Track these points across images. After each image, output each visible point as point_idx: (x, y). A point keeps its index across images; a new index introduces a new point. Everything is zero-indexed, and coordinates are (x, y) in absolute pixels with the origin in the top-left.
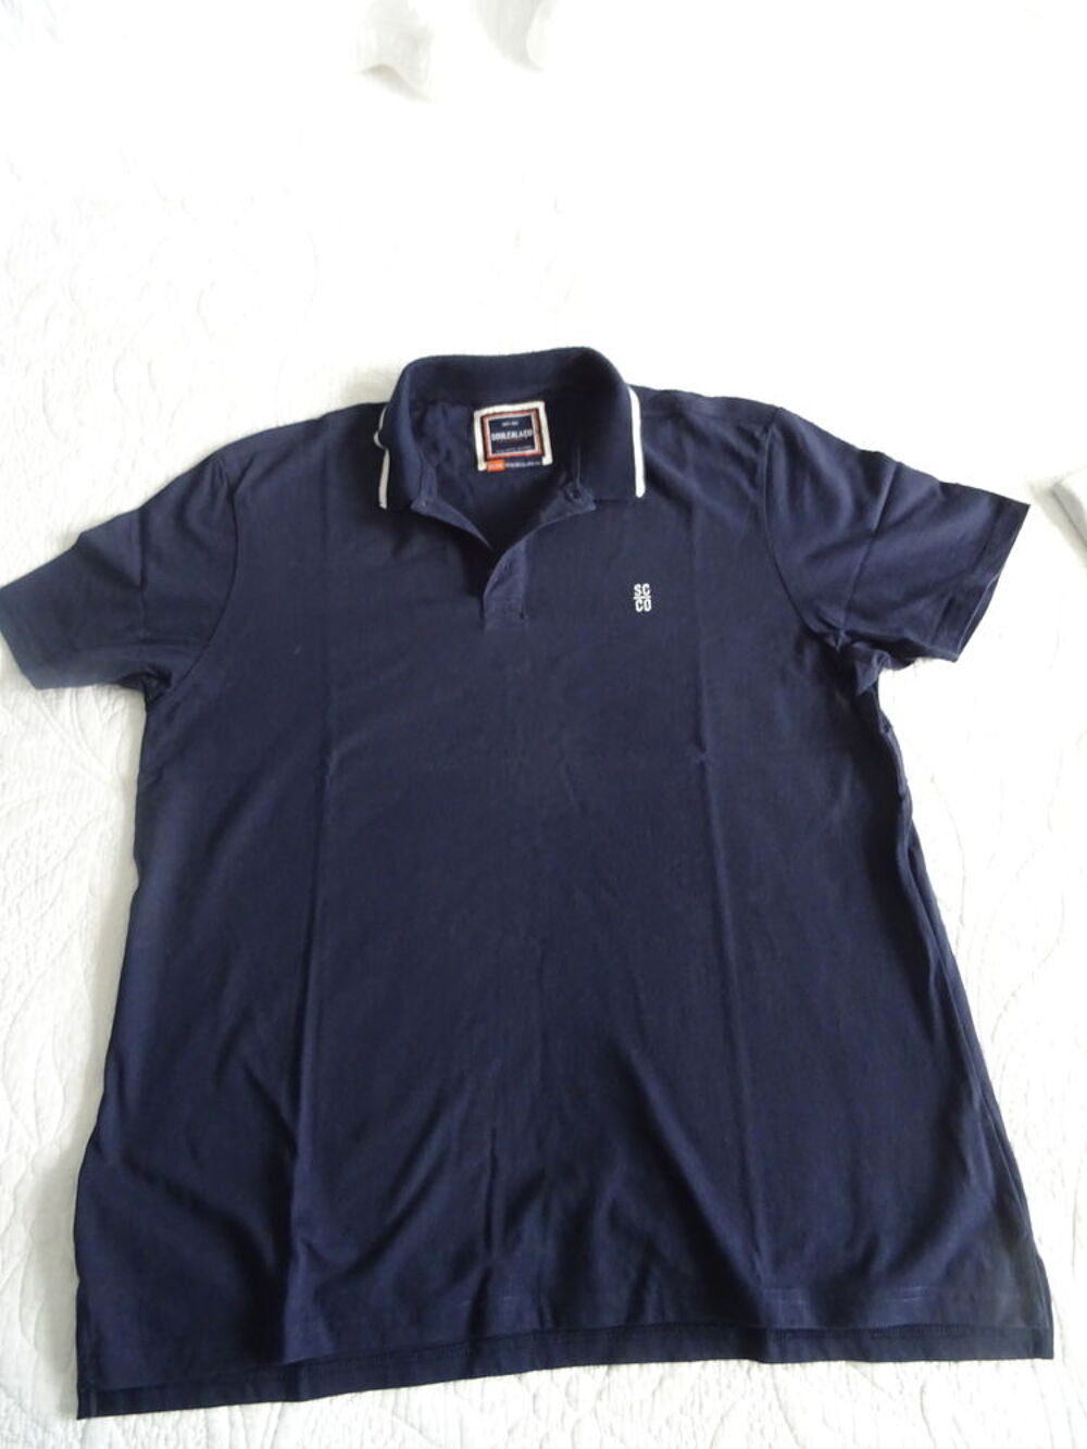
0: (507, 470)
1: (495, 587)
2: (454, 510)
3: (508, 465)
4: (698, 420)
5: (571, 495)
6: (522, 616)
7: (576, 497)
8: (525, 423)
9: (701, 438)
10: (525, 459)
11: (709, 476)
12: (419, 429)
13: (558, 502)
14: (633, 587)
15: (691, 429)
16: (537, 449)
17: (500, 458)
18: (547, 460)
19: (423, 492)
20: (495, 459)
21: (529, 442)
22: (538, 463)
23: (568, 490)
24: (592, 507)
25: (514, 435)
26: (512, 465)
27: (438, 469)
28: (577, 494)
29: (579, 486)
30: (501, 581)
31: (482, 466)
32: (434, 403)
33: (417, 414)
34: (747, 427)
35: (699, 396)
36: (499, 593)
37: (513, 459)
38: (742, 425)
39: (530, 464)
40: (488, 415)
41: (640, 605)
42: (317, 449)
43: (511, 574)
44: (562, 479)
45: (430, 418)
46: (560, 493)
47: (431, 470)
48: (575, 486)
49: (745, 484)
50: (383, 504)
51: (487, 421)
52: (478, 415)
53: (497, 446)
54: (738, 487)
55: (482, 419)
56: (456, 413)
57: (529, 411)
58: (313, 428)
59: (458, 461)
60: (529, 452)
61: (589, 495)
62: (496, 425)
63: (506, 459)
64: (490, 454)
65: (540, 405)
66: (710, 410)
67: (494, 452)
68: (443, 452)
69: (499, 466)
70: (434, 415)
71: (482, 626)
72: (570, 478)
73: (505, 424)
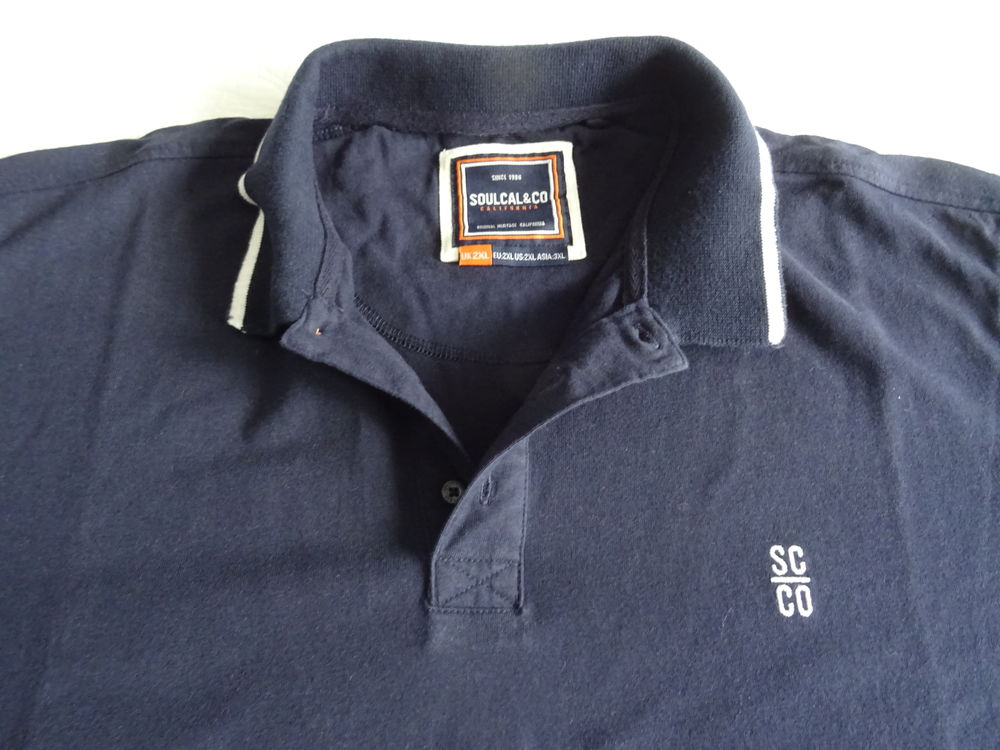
0: (497, 266)
1: (461, 533)
2: (383, 346)
3: (498, 256)
4: (872, 198)
5: (635, 333)
6: (517, 609)
7: (642, 336)
8: (537, 178)
9: (878, 232)
10: (534, 246)
11: (900, 311)
12: (331, 175)
13: (607, 348)
14: (766, 550)
15: (858, 213)
16: (556, 231)
17: (484, 242)
18: (578, 251)
19: (320, 305)
20: (474, 242)
21: (543, 213)
22: (559, 256)
23: (627, 322)
24: (682, 364)
25: (513, 199)
26: (508, 256)
27: (363, 253)
28: (647, 332)
29: (649, 315)
30: (474, 520)
31: (448, 254)
32: (365, 128)
33: (330, 146)
34: (963, 216)
35: (868, 153)
36: (467, 549)
37: (508, 245)
38: (952, 211)
39: (544, 257)
40: (464, 158)
41: (786, 601)
42: (121, 199)
43: (494, 504)
44: (612, 294)
45: (353, 157)
46: (610, 326)
47: (343, 258)
48: (639, 311)
49: (977, 331)
50: (237, 318)
51: (463, 167)
52: (446, 157)
53: (480, 217)
54: (962, 336)
55: (454, 164)
56: (406, 150)
57: (544, 155)
58: (123, 156)
59: (402, 240)
60: (540, 234)
61: (671, 334)
62: (480, 178)
63: (495, 244)
64: (466, 234)
65: (566, 148)
66: (888, 179)
67: (472, 228)
68: (375, 221)
69: (481, 256)
70: (365, 153)
71: (423, 635)
72: (627, 296)
73: (496, 178)
